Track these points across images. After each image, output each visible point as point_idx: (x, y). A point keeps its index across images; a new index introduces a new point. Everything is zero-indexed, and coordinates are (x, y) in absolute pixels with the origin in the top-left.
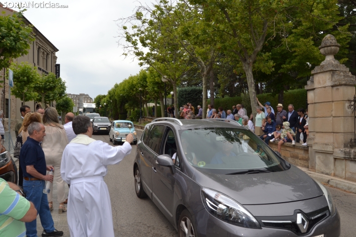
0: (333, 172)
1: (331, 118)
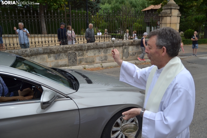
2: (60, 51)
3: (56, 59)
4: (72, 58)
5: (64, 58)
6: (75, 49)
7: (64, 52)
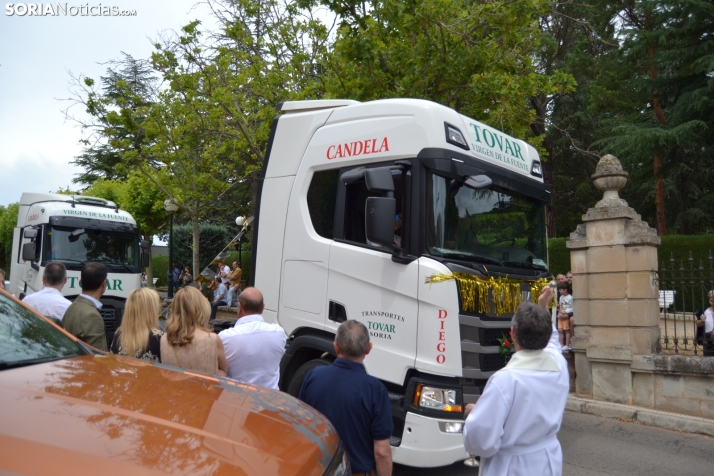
0: (630, 398)
1: (625, 301)
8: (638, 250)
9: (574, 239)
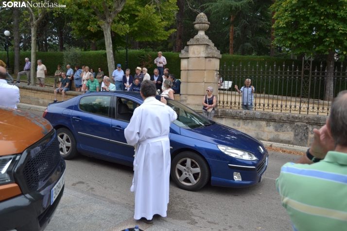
1: (203, 84)
2: (283, 120)
3: (276, 130)
4: (301, 134)
5: (288, 131)
6: (307, 121)
7: (290, 123)
8: (210, 60)
9: (183, 54)
